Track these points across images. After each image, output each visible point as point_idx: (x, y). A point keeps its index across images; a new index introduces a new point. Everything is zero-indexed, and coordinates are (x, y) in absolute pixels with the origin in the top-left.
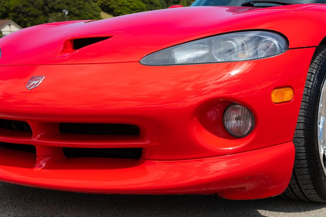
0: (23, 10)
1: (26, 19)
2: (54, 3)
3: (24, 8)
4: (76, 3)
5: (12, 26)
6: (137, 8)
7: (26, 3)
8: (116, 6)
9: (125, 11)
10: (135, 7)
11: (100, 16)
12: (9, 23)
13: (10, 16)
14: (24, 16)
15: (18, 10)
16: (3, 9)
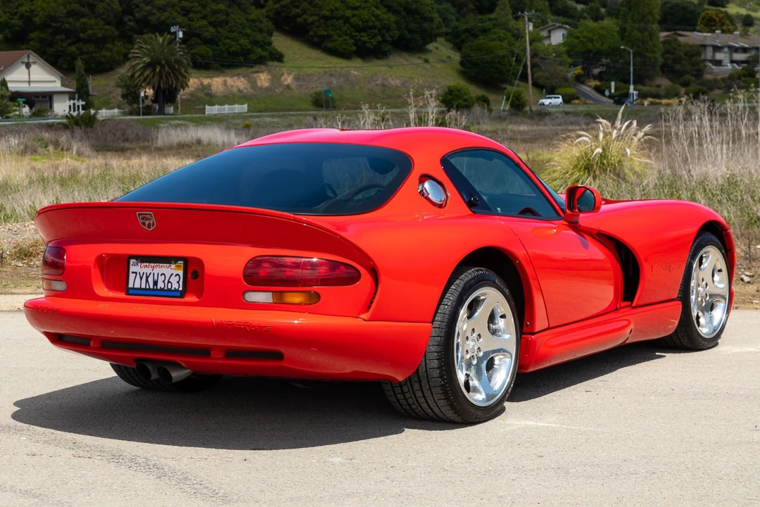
0: (67, 26)
2: (148, 8)
3: (71, 20)
4: (208, 9)
5: (34, 68)
6: (370, 24)
7: (75, 7)
8: (315, 18)
9: (338, 32)
10: (367, 21)
11: (270, 44)
13: (32, 39)
14: (69, 41)
15: (53, 24)
16: (16, 21)
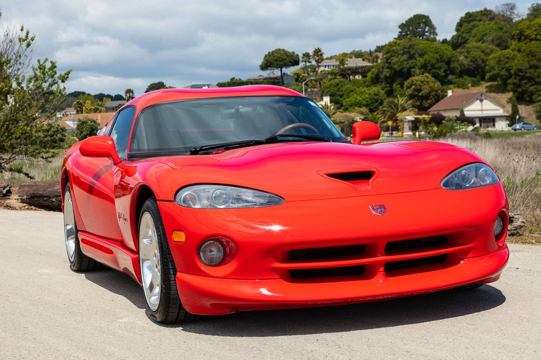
0: (528, 74)
1: (532, 88)
3: (532, 71)
5: (485, 102)
7: (535, 62)
12: (480, 98)
13: (509, 83)
14: (530, 84)
15: (521, 74)
16: (504, 72)
